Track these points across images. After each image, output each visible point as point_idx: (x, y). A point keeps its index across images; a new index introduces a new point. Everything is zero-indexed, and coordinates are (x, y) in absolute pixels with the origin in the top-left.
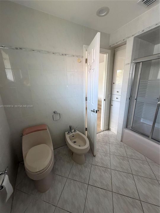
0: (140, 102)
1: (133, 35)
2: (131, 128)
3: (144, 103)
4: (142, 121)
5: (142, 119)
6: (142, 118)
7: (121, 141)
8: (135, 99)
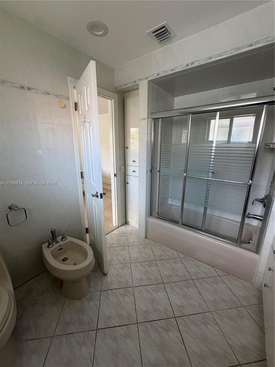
0: (165, 175)
1: (146, 78)
2: (157, 215)
3: (169, 176)
4: (169, 202)
5: (170, 199)
7: (146, 238)
8: (158, 171)
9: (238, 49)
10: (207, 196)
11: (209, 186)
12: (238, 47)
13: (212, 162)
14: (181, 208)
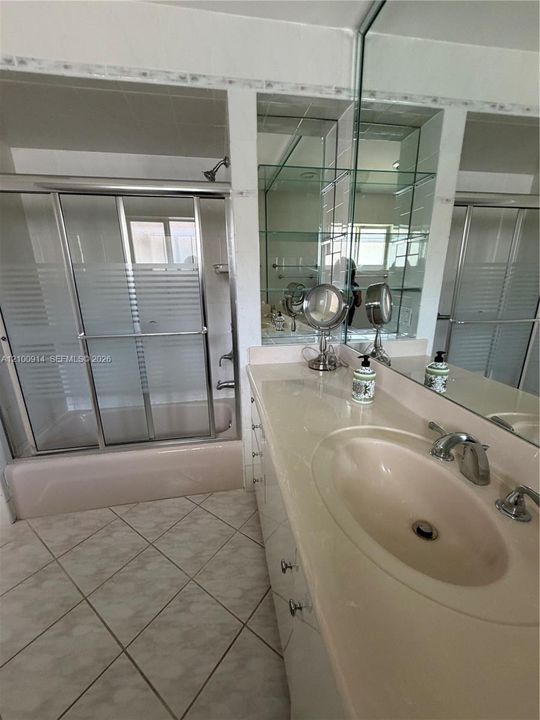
0: (27, 346)
2: (34, 452)
3: (52, 345)
4: (71, 408)
5: (69, 401)
6: (67, 399)
7: (16, 519)
8: (3, 339)
9: (122, 71)
10: (143, 370)
11: (140, 349)
12: (122, 68)
13: (135, 302)
14: (93, 412)
